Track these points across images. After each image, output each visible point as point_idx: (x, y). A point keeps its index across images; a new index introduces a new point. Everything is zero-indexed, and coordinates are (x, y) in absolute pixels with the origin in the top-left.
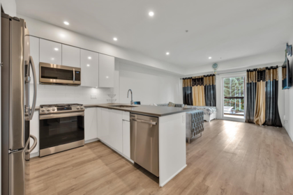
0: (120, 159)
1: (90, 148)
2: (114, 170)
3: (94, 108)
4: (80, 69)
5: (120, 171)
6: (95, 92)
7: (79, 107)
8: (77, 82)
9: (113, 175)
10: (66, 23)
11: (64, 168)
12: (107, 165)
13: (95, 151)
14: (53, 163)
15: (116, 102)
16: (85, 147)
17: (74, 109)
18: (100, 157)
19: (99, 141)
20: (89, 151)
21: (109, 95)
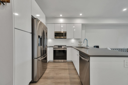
0: (76, 74)
1: (68, 64)
2: (71, 78)
3: (71, 48)
4: (66, 32)
5: (73, 80)
6: (73, 41)
7: (64, 47)
8: (65, 37)
9: (69, 80)
10: (61, 15)
11: (56, 68)
12: (69, 74)
13: (69, 66)
14: (55, 65)
15: (82, 45)
16: (67, 63)
17: (63, 47)
18: (69, 69)
19: (72, 62)
20: (67, 65)
21: (79, 42)
